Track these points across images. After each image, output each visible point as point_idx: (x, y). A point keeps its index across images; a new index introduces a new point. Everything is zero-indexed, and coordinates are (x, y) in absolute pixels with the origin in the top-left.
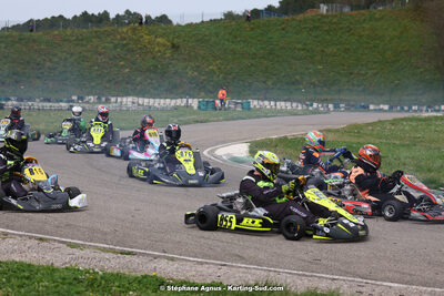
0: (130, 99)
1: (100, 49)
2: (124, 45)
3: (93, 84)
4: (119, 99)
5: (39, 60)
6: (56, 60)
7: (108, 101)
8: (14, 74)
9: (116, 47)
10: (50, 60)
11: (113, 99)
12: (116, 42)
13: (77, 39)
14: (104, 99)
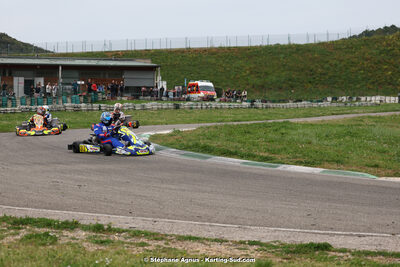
0: (378, 98)
1: (367, 55)
2: (389, 51)
3: (358, 86)
4: (369, 99)
5: (312, 67)
6: (327, 66)
7: (358, 100)
8: (290, 80)
9: (381, 53)
10: (322, 67)
11: (363, 99)
12: (382, 48)
13: (348, 47)
14: (355, 99)
